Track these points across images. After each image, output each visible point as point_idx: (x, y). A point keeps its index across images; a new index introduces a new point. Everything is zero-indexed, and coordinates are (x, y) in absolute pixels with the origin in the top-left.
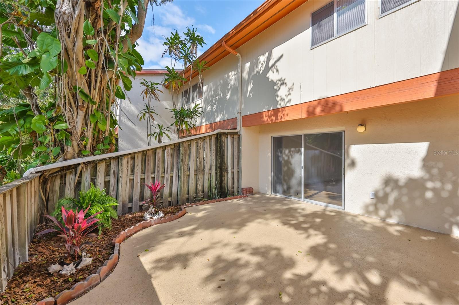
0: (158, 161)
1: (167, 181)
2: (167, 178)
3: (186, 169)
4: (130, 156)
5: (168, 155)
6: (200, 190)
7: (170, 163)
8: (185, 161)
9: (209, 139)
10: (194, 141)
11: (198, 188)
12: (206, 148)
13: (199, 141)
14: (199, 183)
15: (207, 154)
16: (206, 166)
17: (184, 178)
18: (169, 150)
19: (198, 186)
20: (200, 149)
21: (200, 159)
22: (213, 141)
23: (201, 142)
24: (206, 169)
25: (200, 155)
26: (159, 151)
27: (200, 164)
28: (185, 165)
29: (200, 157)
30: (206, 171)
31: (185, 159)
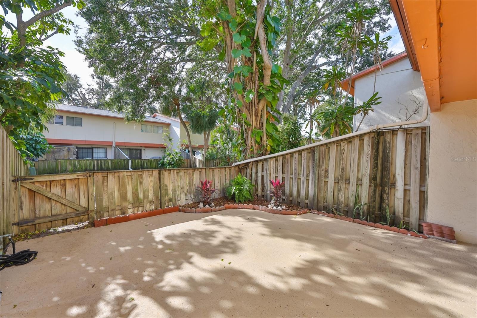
0: (295, 164)
1: (303, 184)
2: (303, 180)
3: (323, 175)
4: (275, 159)
5: (304, 159)
6: (342, 202)
7: (306, 167)
8: (323, 166)
9: (358, 139)
10: (334, 144)
11: (340, 199)
12: (354, 151)
13: (342, 144)
14: (341, 194)
15: (355, 159)
16: (353, 174)
17: (321, 184)
18: (304, 154)
19: (340, 196)
20: (343, 153)
21: (342, 164)
22: (367, 142)
23: (344, 145)
24: (353, 178)
25: (343, 160)
26: (296, 155)
27: (343, 171)
28: (323, 171)
29: (343, 162)
30: (352, 180)
31: (322, 164)
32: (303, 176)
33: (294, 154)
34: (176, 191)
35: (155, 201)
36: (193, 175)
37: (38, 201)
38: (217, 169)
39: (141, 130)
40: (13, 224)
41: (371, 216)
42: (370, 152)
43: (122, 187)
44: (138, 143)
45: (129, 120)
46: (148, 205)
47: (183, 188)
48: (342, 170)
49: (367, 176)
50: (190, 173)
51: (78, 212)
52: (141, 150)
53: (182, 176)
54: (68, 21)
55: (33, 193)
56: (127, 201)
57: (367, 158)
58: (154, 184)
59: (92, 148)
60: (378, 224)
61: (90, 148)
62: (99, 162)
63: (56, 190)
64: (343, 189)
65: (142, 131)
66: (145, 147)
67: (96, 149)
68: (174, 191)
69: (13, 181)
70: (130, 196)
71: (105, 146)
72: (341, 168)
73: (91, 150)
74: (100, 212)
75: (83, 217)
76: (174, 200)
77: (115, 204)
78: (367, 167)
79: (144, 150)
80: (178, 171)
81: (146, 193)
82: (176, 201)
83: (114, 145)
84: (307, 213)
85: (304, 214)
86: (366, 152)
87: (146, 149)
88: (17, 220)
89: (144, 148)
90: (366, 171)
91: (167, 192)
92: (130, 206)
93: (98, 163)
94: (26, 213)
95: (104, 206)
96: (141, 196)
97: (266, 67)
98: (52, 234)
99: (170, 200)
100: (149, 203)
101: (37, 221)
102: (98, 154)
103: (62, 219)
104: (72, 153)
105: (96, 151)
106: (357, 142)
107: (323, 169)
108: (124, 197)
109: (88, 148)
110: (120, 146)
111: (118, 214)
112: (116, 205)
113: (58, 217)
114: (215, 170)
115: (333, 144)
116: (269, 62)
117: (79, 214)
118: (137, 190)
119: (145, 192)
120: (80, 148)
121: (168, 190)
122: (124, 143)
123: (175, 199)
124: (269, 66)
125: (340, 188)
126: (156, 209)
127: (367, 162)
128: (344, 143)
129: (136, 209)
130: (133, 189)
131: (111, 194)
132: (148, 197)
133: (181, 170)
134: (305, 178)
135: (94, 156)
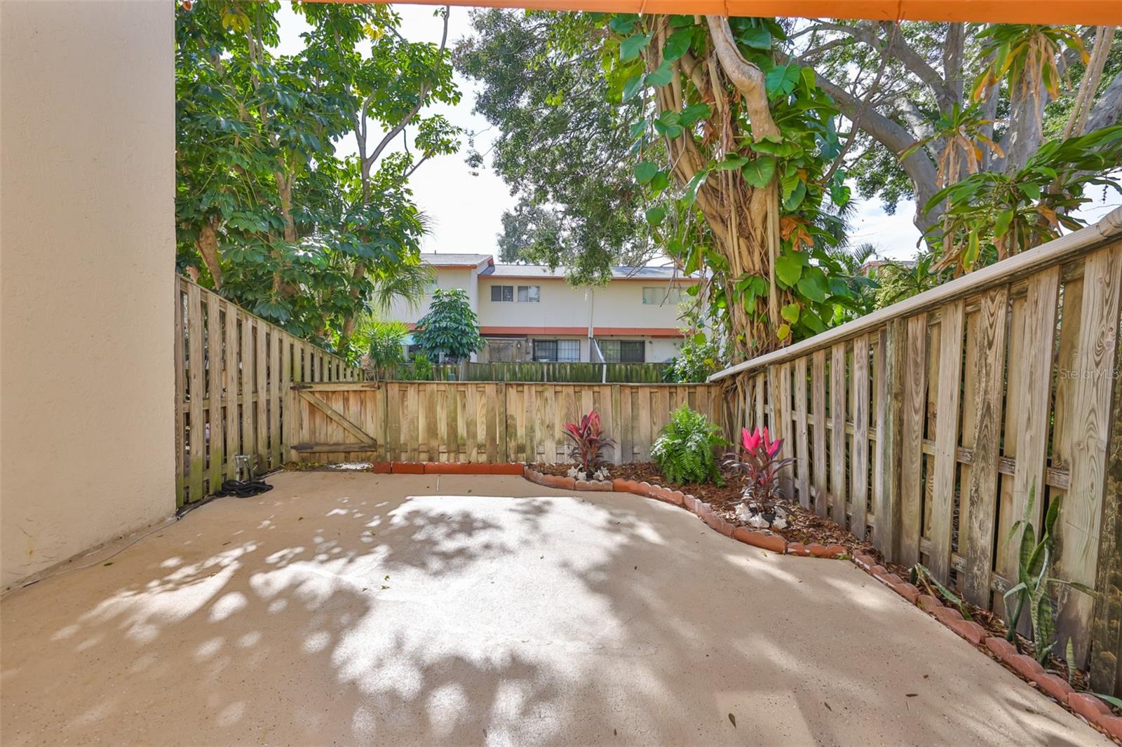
0: (837, 382)
1: (859, 454)
2: (859, 442)
3: (918, 429)
5: (861, 368)
8: (917, 393)
9: (1055, 279)
10: (956, 306)
11: (974, 535)
12: (1033, 333)
13: (985, 303)
14: (981, 516)
15: (1039, 371)
16: (1028, 437)
17: (912, 462)
18: (861, 350)
19: (976, 525)
20: (990, 345)
21: (986, 392)
22: (1099, 287)
23: (993, 309)
24: (1028, 454)
25: (988, 374)
26: (838, 353)
27: (987, 419)
28: (916, 412)
29: (987, 382)
30: (1026, 465)
31: (914, 386)
32: (859, 427)
33: (834, 350)
34: (534, 431)
35: (488, 446)
36: (579, 399)
37: (318, 421)
38: (647, 391)
39: (642, 301)
40: (292, 448)
41: (1098, 651)
42: (1110, 338)
43: (431, 410)
44: (635, 329)
45: (575, 281)
46: (474, 452)
47: (550, 427)
48: (983, 417)
49: (1092, 452)
50: (568, 395)
51: (363, 445)
52: (643, 343)
53: (549, 401)
54: (455, 130)
55: (313, 408)
56: (437, 438)
57: (1097, 364)
58: (487, 411)
59: (556, 342)
60: (1088, 700)
61: (553, 341)
62: (551, 367)
63: (338, 406)
64: (986, 498)
65: (644, 302)
66: (653, 337)
67: (563, 343)
68: (531, 430)
69: (291, 388)
70: (443, 429)
71: (576, 335)
72: (980, 406)
73: (555, 344)
74: (394, 450)
75: (370, 453)
76: (528, 451)
77: (418, 440)
78: (1093, 410)
79: (651, 342)
80: (540, 389)
81: (471, 427)
82: (533, 453)
83: (591, 335)
84: (836, 558)
85: (818, 556)
86: (1093, 339)
87: (654, 341)
88: (295, 443)
89: (650, 339)
90: (1092, 427)
91: (514, 431)
92: (442, 448)
93: (548, 369)
94: (305, 436)
95: (402, 442)
96: (462, 430)
97: (742, 89)
98: (334, 470)
99: (521, 449)
100: (476, 449)
101: (316, 449)
102: (567, 353)
103: (345, 452)
104: (524, 351)
105: (563, 348)
106: (1047, 289)
107: (917, 406)
108: (432, 430)
109: (549, 341)
110: (602, 337)
111: (423, 459)
112: (420, 442)
113: (338, 447)
114: (641, 392)
115: (951, 308)
116: (743, 74)
117: (363, 447)
118: (455, 420)
119: (470, 425)
120: (539, 341)
121: (516, 426)
122: (610, 329)
123: (532, 449)
124: (747, 82)
125: (976, 491)
126: (491, 462)
127: (1096, 384)
128: (993, 301)
129: (452, 455)
130: (448, 418)
131: (412, 422)
132: (475, 436)
133: (547, 387)
134: (863, 435)
135: (559, 356)
